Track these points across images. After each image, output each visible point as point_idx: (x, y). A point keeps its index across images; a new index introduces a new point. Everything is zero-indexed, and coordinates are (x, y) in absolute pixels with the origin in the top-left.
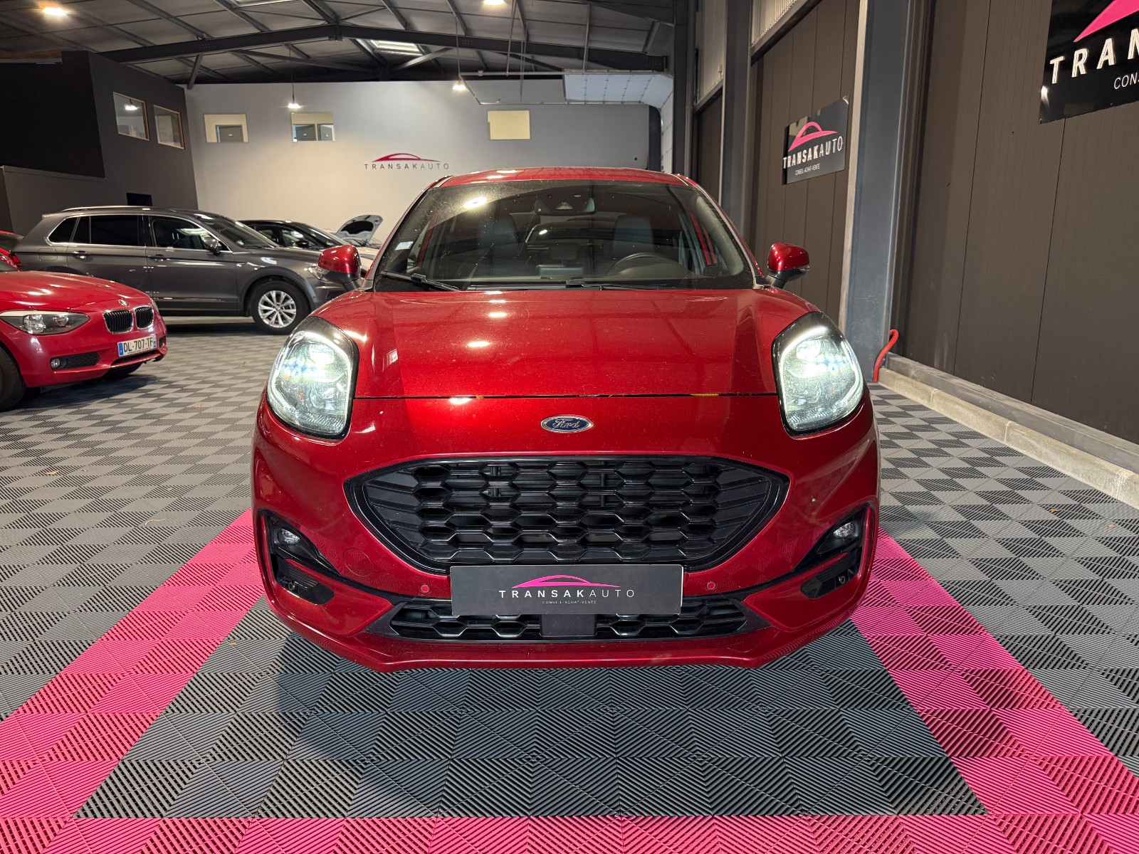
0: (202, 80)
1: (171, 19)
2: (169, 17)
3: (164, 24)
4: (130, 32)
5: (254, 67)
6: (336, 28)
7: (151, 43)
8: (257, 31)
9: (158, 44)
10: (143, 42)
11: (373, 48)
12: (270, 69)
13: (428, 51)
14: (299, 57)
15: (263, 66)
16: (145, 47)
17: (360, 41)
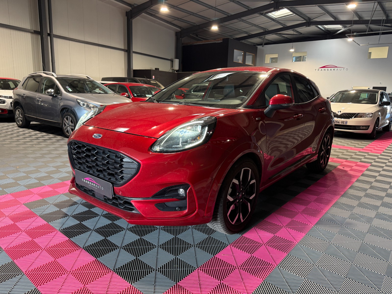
0: (266, 44)
1: (256, 26)
2: (255, 25)
3: (254, 28)
4: (245, 31)
5: (283, 38)
6: (309, 22)
7: (251, 34)
8: (282, 27)
9: (253, 34)
10: (249, 34)
11: (325, 28)
12: (289, 39)
13: (346, 27)
14: (298, 34)
15: (286, 38)
16: (249, 35)
17: (319, 26)
